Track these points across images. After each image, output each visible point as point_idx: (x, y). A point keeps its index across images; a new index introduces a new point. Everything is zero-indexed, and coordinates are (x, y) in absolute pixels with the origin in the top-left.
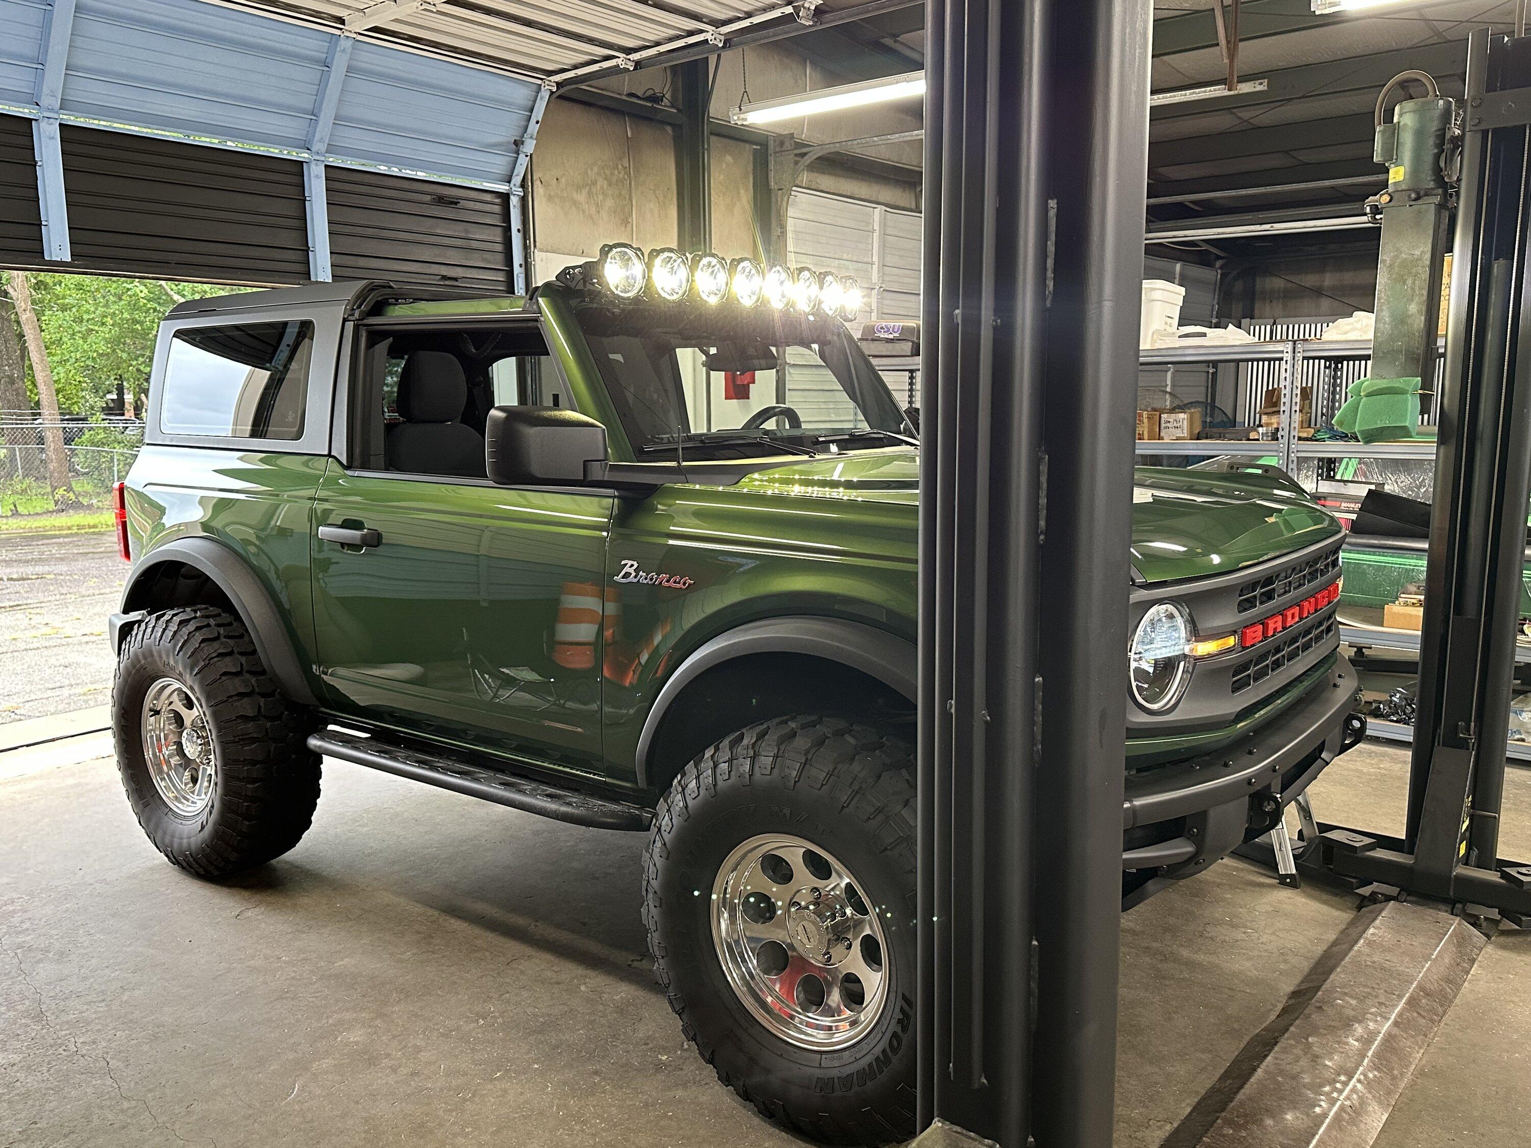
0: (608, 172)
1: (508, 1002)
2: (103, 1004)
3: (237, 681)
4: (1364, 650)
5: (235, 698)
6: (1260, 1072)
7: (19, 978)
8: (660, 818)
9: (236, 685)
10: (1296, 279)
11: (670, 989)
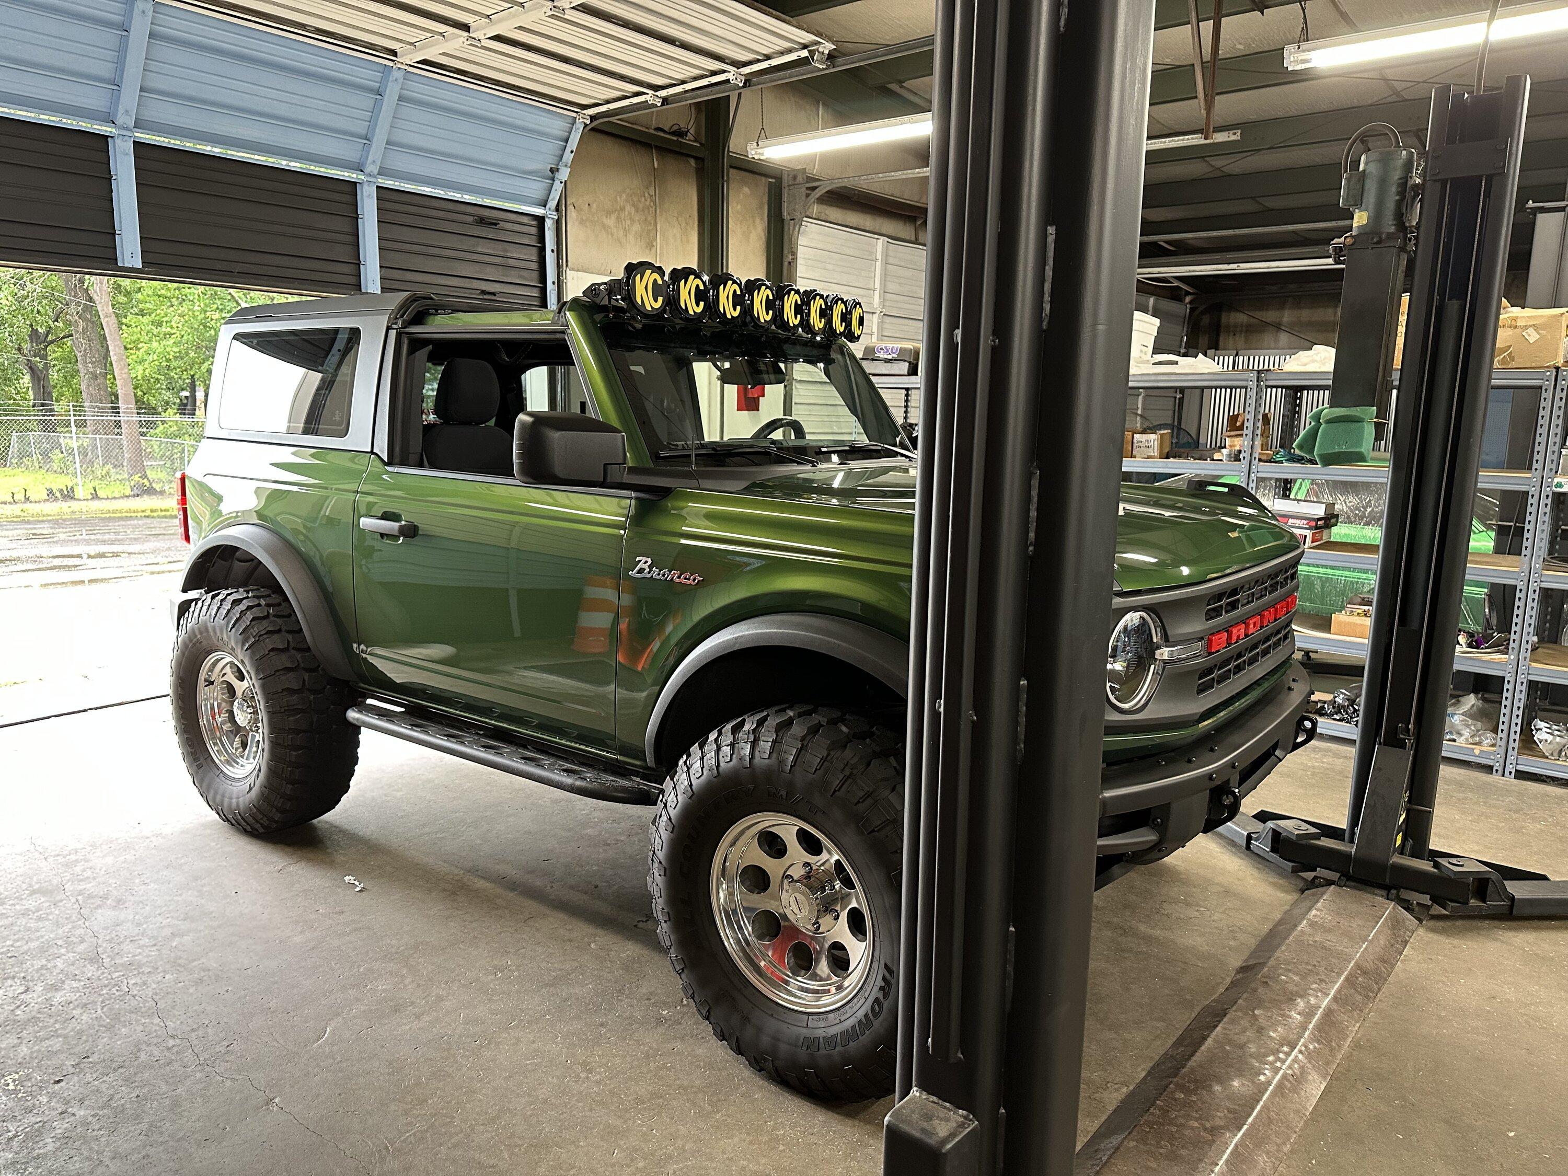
0: (635, 199)
1: (524, 957)
2: (154, 948)
3: (284, 657)
4: (1311, 654)
5: (282, 672)
6: (1210, 1041)
7: (79, 923)
8: (666, 794)
9: (284, 661)
10: (1258, 314)
11: (672, 950)
